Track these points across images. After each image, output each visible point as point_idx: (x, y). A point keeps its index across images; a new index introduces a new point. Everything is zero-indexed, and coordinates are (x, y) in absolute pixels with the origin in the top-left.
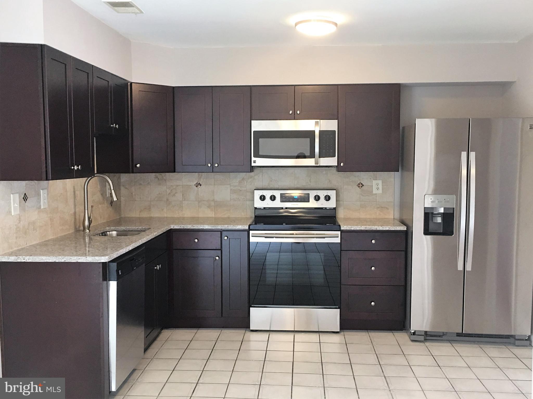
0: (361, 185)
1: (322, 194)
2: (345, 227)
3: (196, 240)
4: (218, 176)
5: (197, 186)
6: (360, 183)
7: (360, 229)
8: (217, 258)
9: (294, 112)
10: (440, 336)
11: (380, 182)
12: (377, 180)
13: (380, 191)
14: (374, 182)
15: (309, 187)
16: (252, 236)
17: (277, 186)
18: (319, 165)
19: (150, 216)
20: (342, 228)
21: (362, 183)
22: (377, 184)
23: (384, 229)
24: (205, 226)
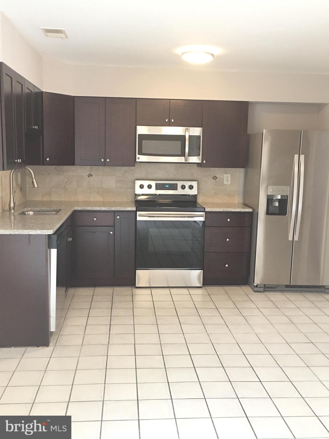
0: (215, 178)
1: (187, 184)
2: (208, 209)
3: (95, 219)
4: (107, 169)
5: (89, 177)
6: (215, 176)
7: (219, 211)
8: (111, 233)
9: (170, 121)
10: (274, 288)
11: (229, 176)
12: (227, 174)
13: (229, 182)
14: (225, 176)
15: (176, 178)
16: (139, 216)
17: (152, 177)
18: (188, 162)
19: (51, 200)
20: (206, 210)
21: (216, 176)
22: (227, 177)
23: (237, 211)
24: (102, 207)
